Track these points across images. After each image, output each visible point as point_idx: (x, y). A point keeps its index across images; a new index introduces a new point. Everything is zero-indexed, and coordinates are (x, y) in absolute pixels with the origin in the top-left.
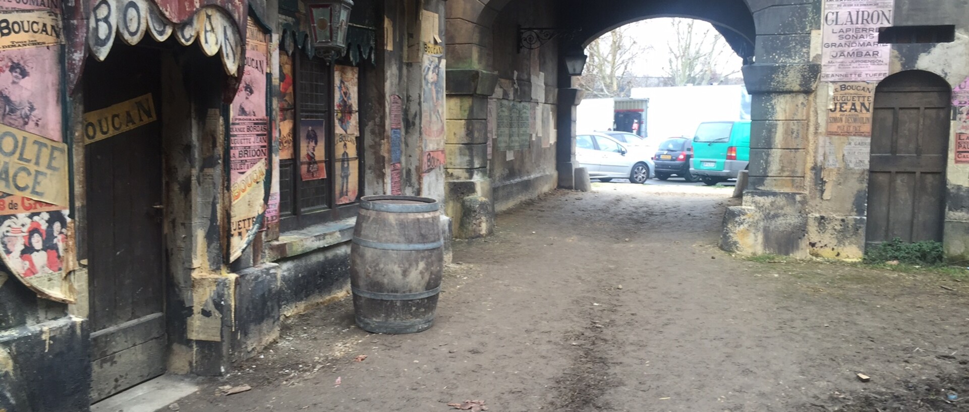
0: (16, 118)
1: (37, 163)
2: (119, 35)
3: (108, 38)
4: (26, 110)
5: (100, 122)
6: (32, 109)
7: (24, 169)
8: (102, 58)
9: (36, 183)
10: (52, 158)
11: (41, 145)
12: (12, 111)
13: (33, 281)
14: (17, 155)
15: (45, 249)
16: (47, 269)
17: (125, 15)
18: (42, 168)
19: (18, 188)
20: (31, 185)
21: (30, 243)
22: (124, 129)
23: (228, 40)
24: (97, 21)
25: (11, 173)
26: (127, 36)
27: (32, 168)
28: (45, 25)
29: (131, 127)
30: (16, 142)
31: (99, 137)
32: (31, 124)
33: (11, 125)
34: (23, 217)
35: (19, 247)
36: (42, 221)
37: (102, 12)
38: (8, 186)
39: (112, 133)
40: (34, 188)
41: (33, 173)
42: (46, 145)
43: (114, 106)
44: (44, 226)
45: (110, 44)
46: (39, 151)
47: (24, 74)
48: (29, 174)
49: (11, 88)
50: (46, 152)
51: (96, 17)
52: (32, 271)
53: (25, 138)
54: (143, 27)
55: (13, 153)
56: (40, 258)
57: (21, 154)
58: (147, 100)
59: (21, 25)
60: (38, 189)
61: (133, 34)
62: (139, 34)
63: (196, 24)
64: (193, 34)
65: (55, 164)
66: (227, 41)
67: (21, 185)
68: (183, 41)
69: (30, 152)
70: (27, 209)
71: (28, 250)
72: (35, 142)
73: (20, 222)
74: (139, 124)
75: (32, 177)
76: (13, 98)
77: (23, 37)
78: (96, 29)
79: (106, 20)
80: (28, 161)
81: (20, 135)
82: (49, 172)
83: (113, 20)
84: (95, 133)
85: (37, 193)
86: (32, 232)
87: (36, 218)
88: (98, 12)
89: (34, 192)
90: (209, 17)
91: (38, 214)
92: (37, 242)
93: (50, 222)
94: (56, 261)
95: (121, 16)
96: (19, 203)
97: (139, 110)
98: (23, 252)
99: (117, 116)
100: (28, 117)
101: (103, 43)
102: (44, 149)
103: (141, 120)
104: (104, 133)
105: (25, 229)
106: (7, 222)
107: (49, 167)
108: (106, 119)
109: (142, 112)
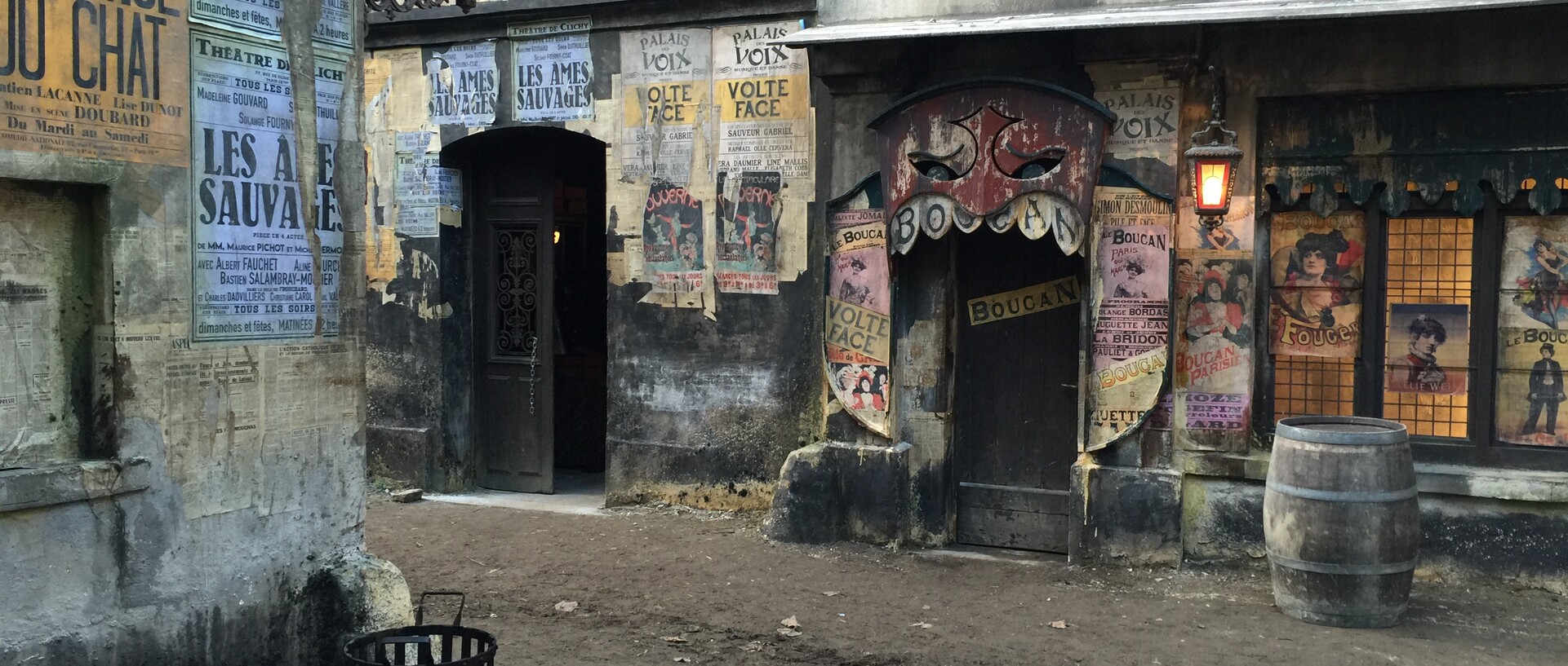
0: (855, 298)
1: (869, 330)
2: (921, 232)
3: (910, 236)
4: (863, 292)
5: (1009, 303)
6: (867, 291)
7: (860, 334)
8: (904, 252)
9: (868, 343)
10: (881, 327)
11: (873, 317)
12: (853, 293)
13: (861, 416)
14: (854, 323)
15: (872, 392)
16: (873, 407)
17: (929, 217)
18: (873, 334)
19: (854, 346)
20: (863, 345)
21: (861, 386)
22: (1038, 309)
23: (1063, 221)
24: (900, 224)
25: (849, 335)
26: (929, 233)
27: (865, 333)
28: (880, 232)
29: (1047, 307)
30: (854, 315)
31: (1007, 315)
32: (866, 302)
33: (851, 303)
34: (856, 366)
35: (852, 387)
36: (871, 372)
37: (907, 217)
38: (846, 343)
39: (1022, 312)
40: (866, 347)
41: (866, 336)
42: (877, 318)
43: (1028, 289)
44: (872, 376)
45: (912, 241)
46: (872, 321)
47: (862, 267)
48: (863, 337)
49: (852, 277)
50: (877, 323)
51: (899, 221)
52: (861, 405)
53: (861, 312)
54: (948, 222)
55: (852, 321)
56: (868, 398)
57: (857, 323)
58: (1071, 283)
59: (861, 235)
60: (868, 349)
61: (935, 231)
62: (942, 230)
63: (1014, 213)
64: (1008, 222)
65: (883, 331)
66: (1062, 223)
67: (856, 344)
68: (995, 230)
69: (865, 322)
70: (859, 361)
71: (858, 390)
72: (868, 315)
73: (853, 370)
74: (1056, 304)
75: (865, 339)
76: (853, 285)
77: (862, 242)
78: (900, 231)
79: (909, 223)
80: (863, 328)
81: (857, 310)
82: (878, 337)
83: (916, 223)
84: (1003, 312)
85: (868, 352)
86: (862, 379)
87: (866, 369)
88: (902, 218)
89: (865, 350)
90: (1034, 204)
91: (868, 366)
92: (866, 386)
93: (877, 374)
94: (879, 403)
95: (925, 217)
96: (854, 357)
97: (1058, 292)
98: (855, 391)
99: (1031, 297)
100: (864, 297)
101: (906, 241)
102: (875, 320)
103: (1060, 301)
104: (1012, 312)
105: (857, 375)
106: (844, 368)
107: (879, 333)
108: (1017, 300)
109: (1061, 294)
